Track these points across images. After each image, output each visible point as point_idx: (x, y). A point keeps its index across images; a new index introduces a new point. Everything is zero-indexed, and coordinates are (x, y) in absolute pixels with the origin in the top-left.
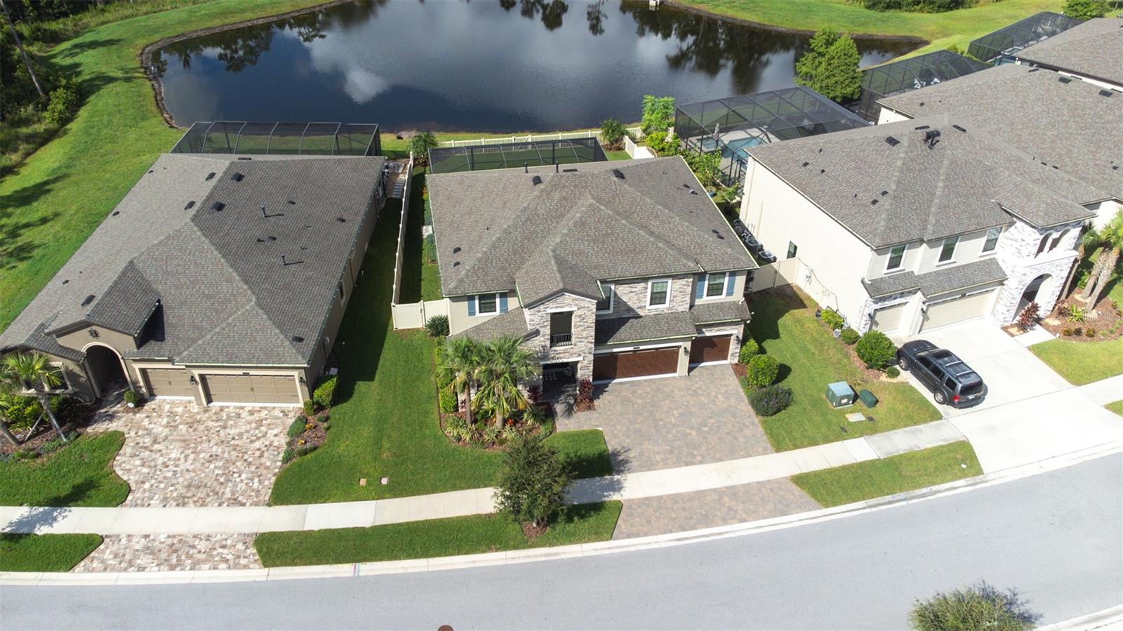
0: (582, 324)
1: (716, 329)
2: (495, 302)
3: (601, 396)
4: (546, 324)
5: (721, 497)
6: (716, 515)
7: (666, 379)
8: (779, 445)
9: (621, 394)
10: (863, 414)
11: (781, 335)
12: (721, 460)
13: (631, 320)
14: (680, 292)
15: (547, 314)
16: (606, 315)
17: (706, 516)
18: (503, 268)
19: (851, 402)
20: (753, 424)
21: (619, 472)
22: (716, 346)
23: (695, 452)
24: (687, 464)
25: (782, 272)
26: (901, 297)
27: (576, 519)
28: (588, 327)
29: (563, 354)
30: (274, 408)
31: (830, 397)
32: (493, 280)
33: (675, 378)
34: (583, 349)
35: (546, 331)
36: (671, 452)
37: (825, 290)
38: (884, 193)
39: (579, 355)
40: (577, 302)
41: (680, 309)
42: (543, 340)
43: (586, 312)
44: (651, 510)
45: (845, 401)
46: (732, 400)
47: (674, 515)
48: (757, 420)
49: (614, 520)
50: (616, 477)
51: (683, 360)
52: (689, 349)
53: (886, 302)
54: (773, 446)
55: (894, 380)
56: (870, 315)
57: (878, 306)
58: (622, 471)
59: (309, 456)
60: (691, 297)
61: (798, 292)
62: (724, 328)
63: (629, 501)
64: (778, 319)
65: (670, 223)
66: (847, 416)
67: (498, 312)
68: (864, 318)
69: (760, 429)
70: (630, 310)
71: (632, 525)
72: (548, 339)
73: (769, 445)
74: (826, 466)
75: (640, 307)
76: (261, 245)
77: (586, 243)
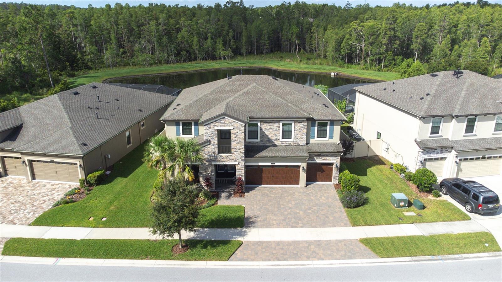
0: (236, 139)
1: (323, 158)
2: (192, 129)
3: (250, 192)
4: (215, 137)
5: (309, 245)
6: (303, 254)
7: (292, 187)
8: (355, 224)
9: (263, 192)
10: (415, 213)
11: (368, 175)
12: (315, 227)
13: (271, 147)
14: (300, 132)
15: (215, 130)
16: (256, 143)
17: (297, 254)
18: (198, 110)
19: (407, 205)
20: (341, 212)
21: (247, 227)
22: (325, 172)
23: (299, 222)
24: (292, 227)
25: (372, 147)
26: (441, 153)
27: (209, 247)
28: (240, 142)
29: (226, 160)
30: (66, 184)
31: (393, 202)
32: (190, 115)
33: (298, 187)
34: (238, 156)
35: (215, 141)
36: (284, 220)
37: (396, 154)
38: (428, 94)
39: (236, 161)
40: (233, 124)
41: (301, 143)
42: (213, 148)
43: (238, 131)
44: (260, 248)
45: (402, 204)
46: (330, 200)
47: (274, 252)
48: (343, 209)
49: (233, 250)
50: (244, 229)
51: (303, 176)
52: (305, 168)
53: (432, 155)
54: (351, 222)
55: (438, 199)
56: (421, 162)
57: (427, 157)
58: (249, 227)
59: (69, 204)
60: (307, 136)
61: (382, 159)
62: (328, 158)
63: (248, 242)
64: (368, 168)
66: (403, 212)
67: (193, 135)
68: (418, 164)
69: (345, 214)
70: (270, 140)
71: (244, 254)
72: (216, 148)
73: (349, 222)
74: (386, 236)
75: (276, 140)
76: (89, 110)
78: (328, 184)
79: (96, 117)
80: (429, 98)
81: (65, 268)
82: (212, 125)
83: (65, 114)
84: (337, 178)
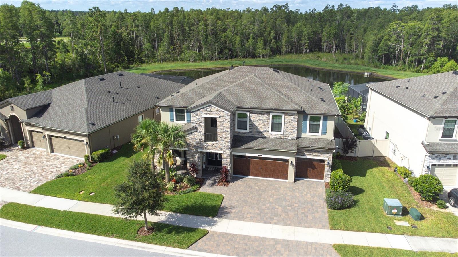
0: (222, 128)
1: (314, 154)
2: (184, 115)
3: (235, 182)
4: (201, 124)
5: (276, 244)
6: (266, 253)
7: (280, 181)
8: (334, 226)
9: (248, 183)
10: (409, 223)
11: (367, 176)
12: (290, 225)
13: (260, 138)
14: (290, 125)
15: (202, 117)
16: (245, 133)
17: (259, 252)
18: (193, 98)
19: (400, 213)
20: (323, 212)
21: (218, 217)
22: (316, 168)
23: (275, 218)
24: (265, 222)
25: (378, 147)
26: (454, 159)
27: (173, 233)
28: (226, 131)
29: (212, 147)
30: (76, 159)
31: (385, 207)
32: (184, 102)
33: (286, 182)
34: (223, 145)
35: (202, 129)
36: (259, 214)
37: (402, 157)
38: (444, 93)
39: (221, 149)
40: (219, 112)
41: (291, 137)
42: (200, 134)
43: (224, 120)
44: (224, 240)
45: (395, 211)
46: (315, 198)
47: (237, 246)
48: (326, 210)
49: (196, 239)
50: (216, 219)
51: (291, 171)
52: (294, 163)
53: (442, 161)
54: (330, 225)
55: (443, 210)
56: (428, 167)
57: (435, 162)
58: (222, 217)
59: (69, 177)
60: (297, 129)
61: (388, 160)
62: (319, 154)
63: (214, 232)
64: (369, 169)
65: (294, 90)
66: (395, 221)
67: (186, 122)
68: (424, 169)
69: (327, 215)
70: (259, 132)
71: (206, 245)
72: (202, 135)
73: (328, 224)
74: (366, 245)
75: (265, 131)
76: (109, 94)
77: (240, 92)
78: (318, 182)
79: (112, 101)
80: (444, 97)
81: (40, 235)
82: (199, 112)
83: (85, 96)
84: (329, 176)
